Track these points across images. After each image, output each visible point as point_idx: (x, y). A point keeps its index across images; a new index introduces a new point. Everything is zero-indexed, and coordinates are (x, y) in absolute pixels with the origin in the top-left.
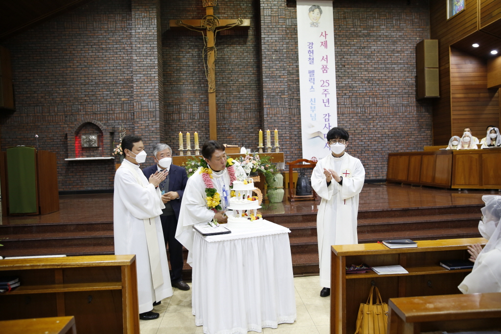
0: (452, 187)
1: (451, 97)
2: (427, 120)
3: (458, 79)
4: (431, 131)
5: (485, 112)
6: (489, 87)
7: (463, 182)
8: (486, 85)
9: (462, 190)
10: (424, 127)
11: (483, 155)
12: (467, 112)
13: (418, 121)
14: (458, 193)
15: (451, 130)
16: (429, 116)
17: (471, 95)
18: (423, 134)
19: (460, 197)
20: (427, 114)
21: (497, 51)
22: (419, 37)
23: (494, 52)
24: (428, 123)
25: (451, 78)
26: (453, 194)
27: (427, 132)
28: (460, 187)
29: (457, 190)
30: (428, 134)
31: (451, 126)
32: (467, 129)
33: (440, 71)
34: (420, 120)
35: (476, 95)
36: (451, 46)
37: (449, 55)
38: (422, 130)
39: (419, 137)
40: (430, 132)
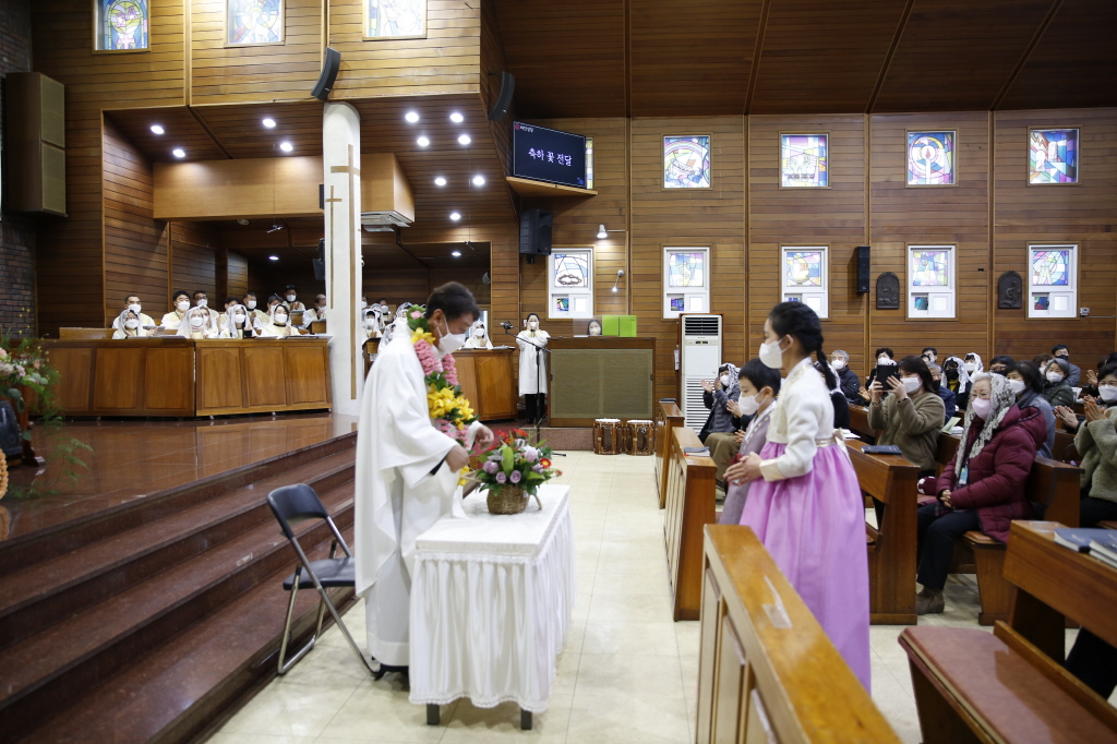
0: (198, 414)
1: (104, 223)
2: (24, 265)
3: (113, 187)
4: (33, 291)
5: (152, 265)
6: (157, 215)
7: (215, 403)
8: (151, 212)
9: (216, 417)
10: (18, 281)
11: (247, 351)
12: (126, 260)
13: (6, 265)
14: (209, 425)
15: (102, 295)
16: (28, 254)
17: (133, 227)
18: (16, 297)
19: (211, 433)
20: (25, 249)
21: (186, 152)
22: (8, 58)
23: (179, 153)
24: (25, 271)
25: (104, 183)
26: (199, 428)
27: (24, 292)
28: (211, 413)
29: (207, 418)
30: (26, 298)
31: (101, 285)
32: (135, 299)
33: (67, 157)
34: (10, 263)
35: (137, 228)
36: (104, 112)
37: (99, 129)
38: (15, 286)
39: (8, 302)
40: (29, 293)
